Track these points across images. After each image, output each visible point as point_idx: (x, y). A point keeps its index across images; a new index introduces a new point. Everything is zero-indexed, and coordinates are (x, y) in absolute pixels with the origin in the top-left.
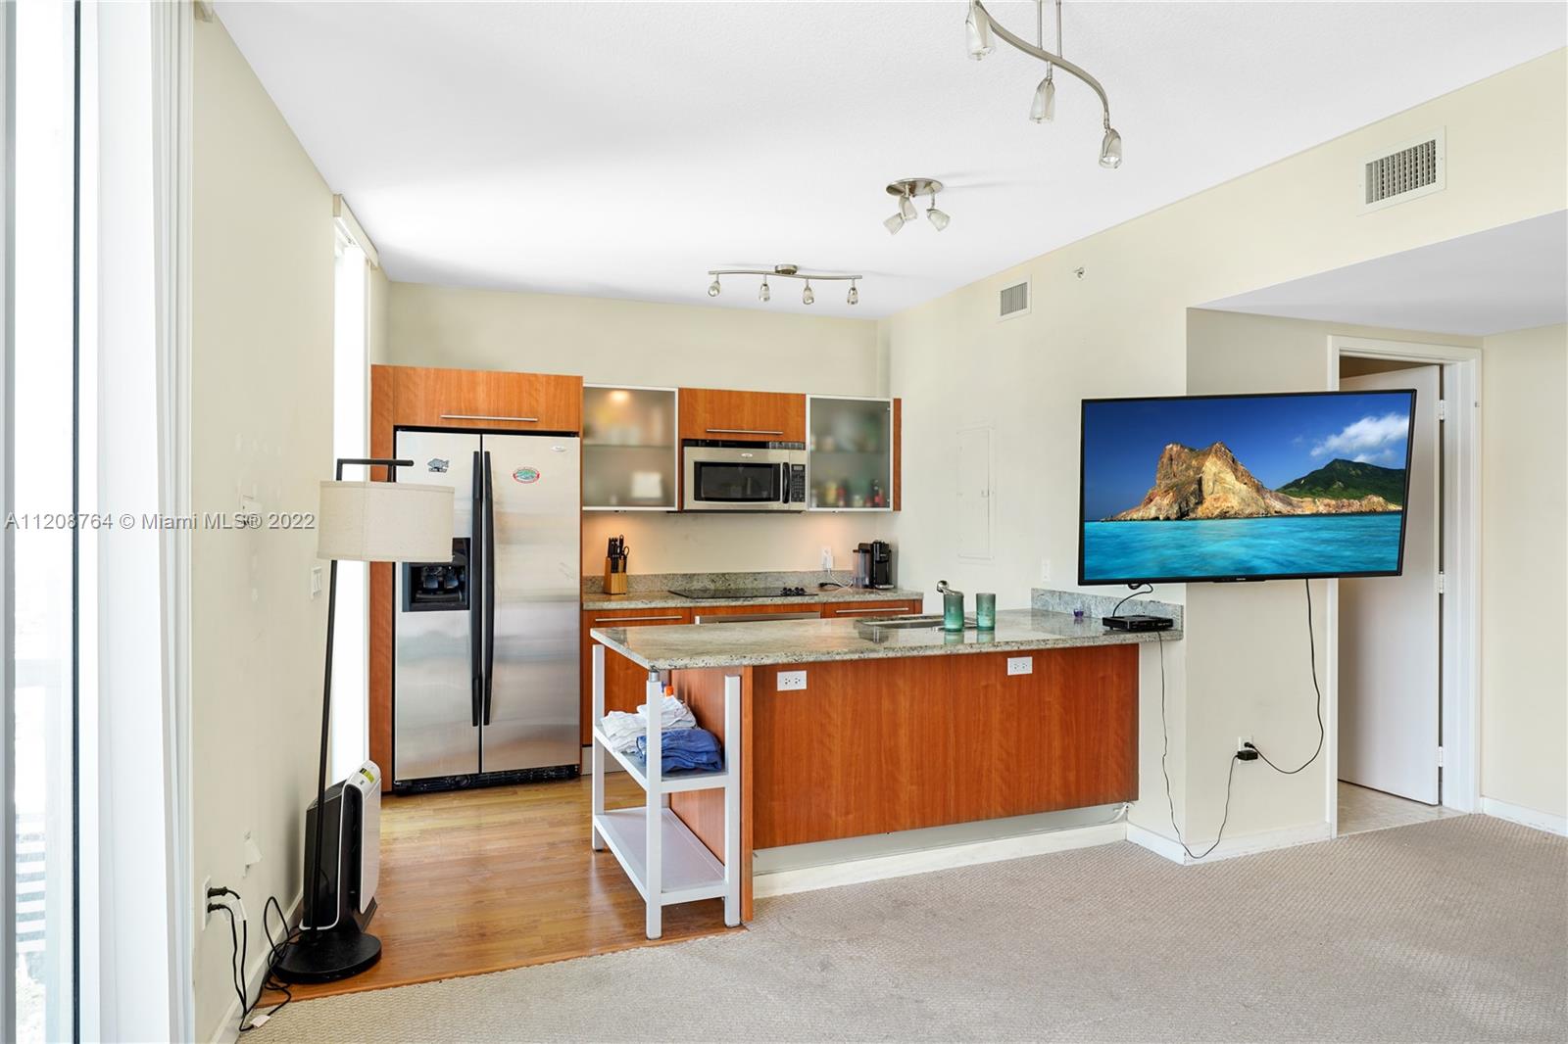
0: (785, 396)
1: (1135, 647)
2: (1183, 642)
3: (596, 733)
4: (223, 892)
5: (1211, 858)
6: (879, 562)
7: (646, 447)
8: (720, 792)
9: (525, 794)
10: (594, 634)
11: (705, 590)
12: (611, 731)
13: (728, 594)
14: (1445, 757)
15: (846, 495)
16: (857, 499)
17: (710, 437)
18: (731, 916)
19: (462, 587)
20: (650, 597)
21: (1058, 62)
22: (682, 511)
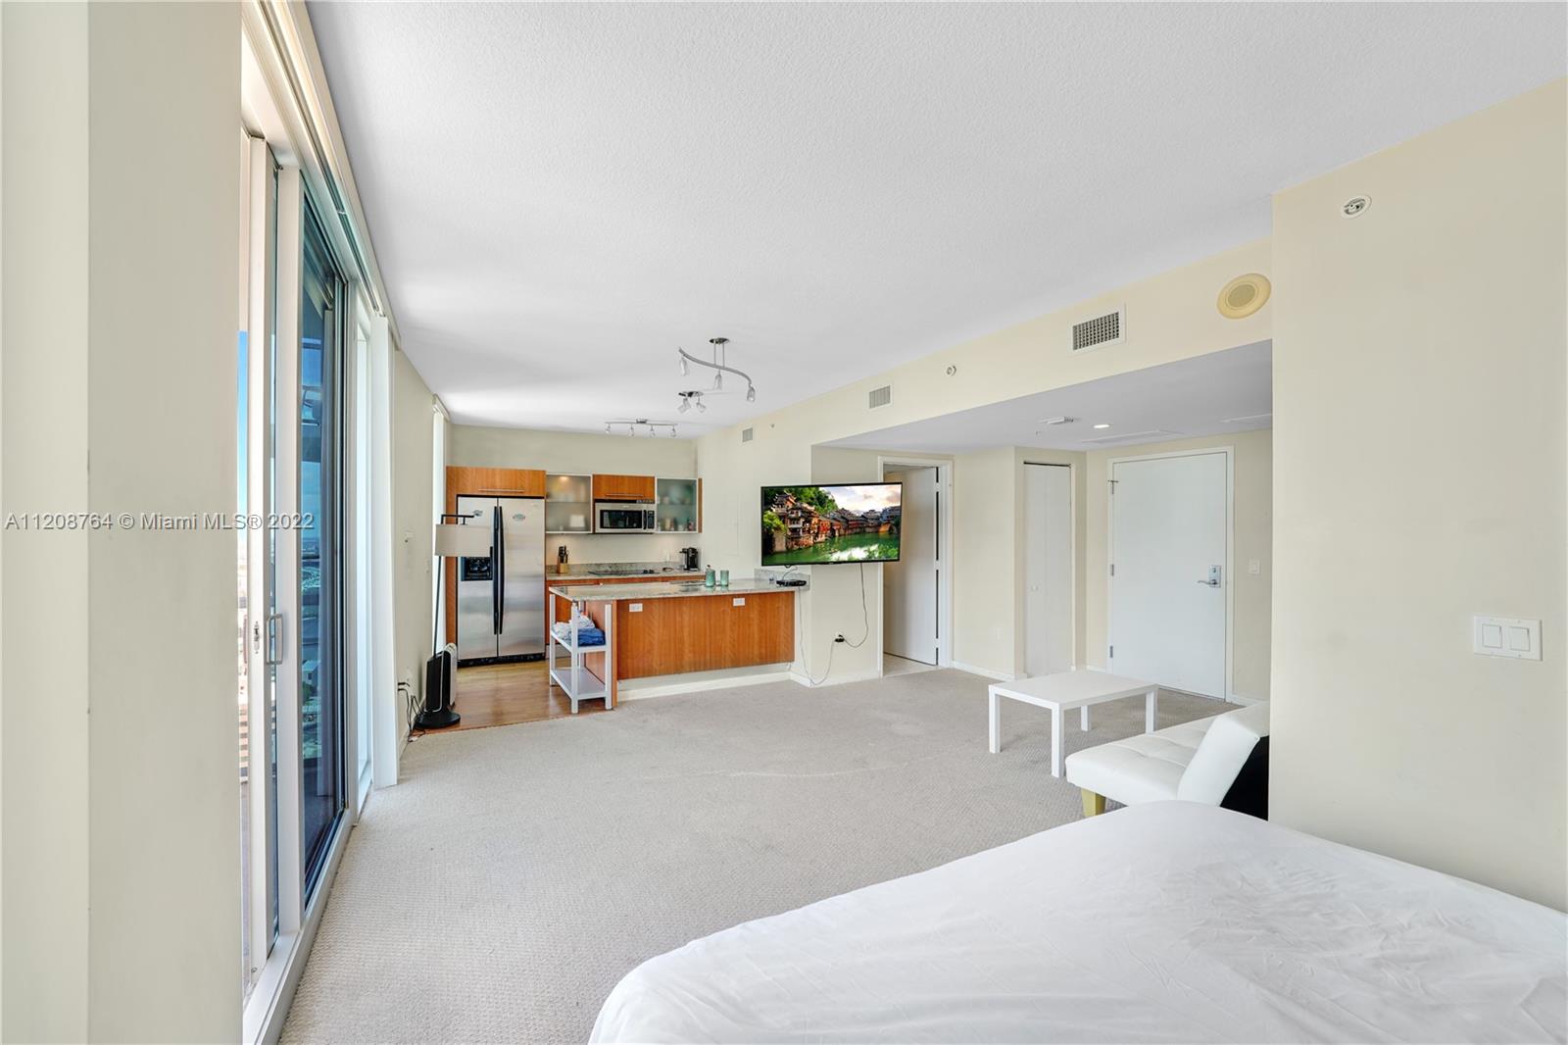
0: (644, 479)
1: (793, 592)
2: (810, 592)
3: (552, 633)
4: (404, 684)
5: (822, 685)
6: (692, 558)
7: (577, 503)
8: (604, 652)
9: (518, 666)
10: (550, 589)
11: (606, 571)
12: (557, 631)
13: (617, 573)
14: (939, 643)
15: (675, 524)
16: (681, 527)
17: (608, 498)
18: (608, 705)
19: (489, 569)
20: (579, 574)
21: (724, 368)
22: (594, 533)
